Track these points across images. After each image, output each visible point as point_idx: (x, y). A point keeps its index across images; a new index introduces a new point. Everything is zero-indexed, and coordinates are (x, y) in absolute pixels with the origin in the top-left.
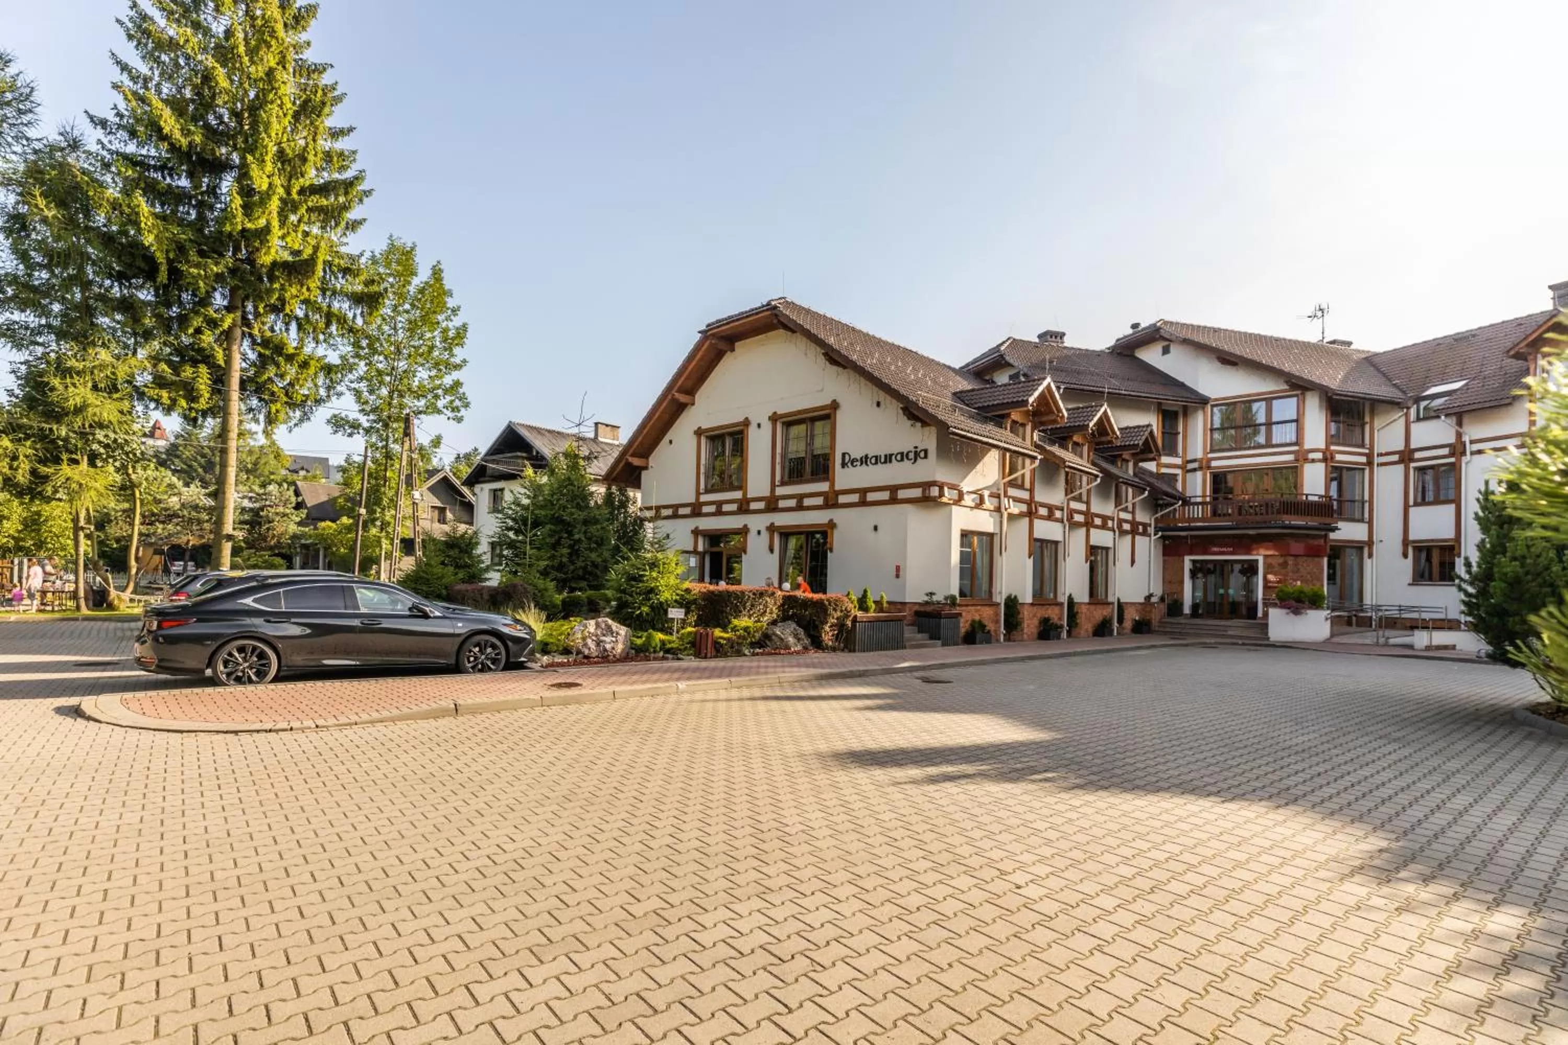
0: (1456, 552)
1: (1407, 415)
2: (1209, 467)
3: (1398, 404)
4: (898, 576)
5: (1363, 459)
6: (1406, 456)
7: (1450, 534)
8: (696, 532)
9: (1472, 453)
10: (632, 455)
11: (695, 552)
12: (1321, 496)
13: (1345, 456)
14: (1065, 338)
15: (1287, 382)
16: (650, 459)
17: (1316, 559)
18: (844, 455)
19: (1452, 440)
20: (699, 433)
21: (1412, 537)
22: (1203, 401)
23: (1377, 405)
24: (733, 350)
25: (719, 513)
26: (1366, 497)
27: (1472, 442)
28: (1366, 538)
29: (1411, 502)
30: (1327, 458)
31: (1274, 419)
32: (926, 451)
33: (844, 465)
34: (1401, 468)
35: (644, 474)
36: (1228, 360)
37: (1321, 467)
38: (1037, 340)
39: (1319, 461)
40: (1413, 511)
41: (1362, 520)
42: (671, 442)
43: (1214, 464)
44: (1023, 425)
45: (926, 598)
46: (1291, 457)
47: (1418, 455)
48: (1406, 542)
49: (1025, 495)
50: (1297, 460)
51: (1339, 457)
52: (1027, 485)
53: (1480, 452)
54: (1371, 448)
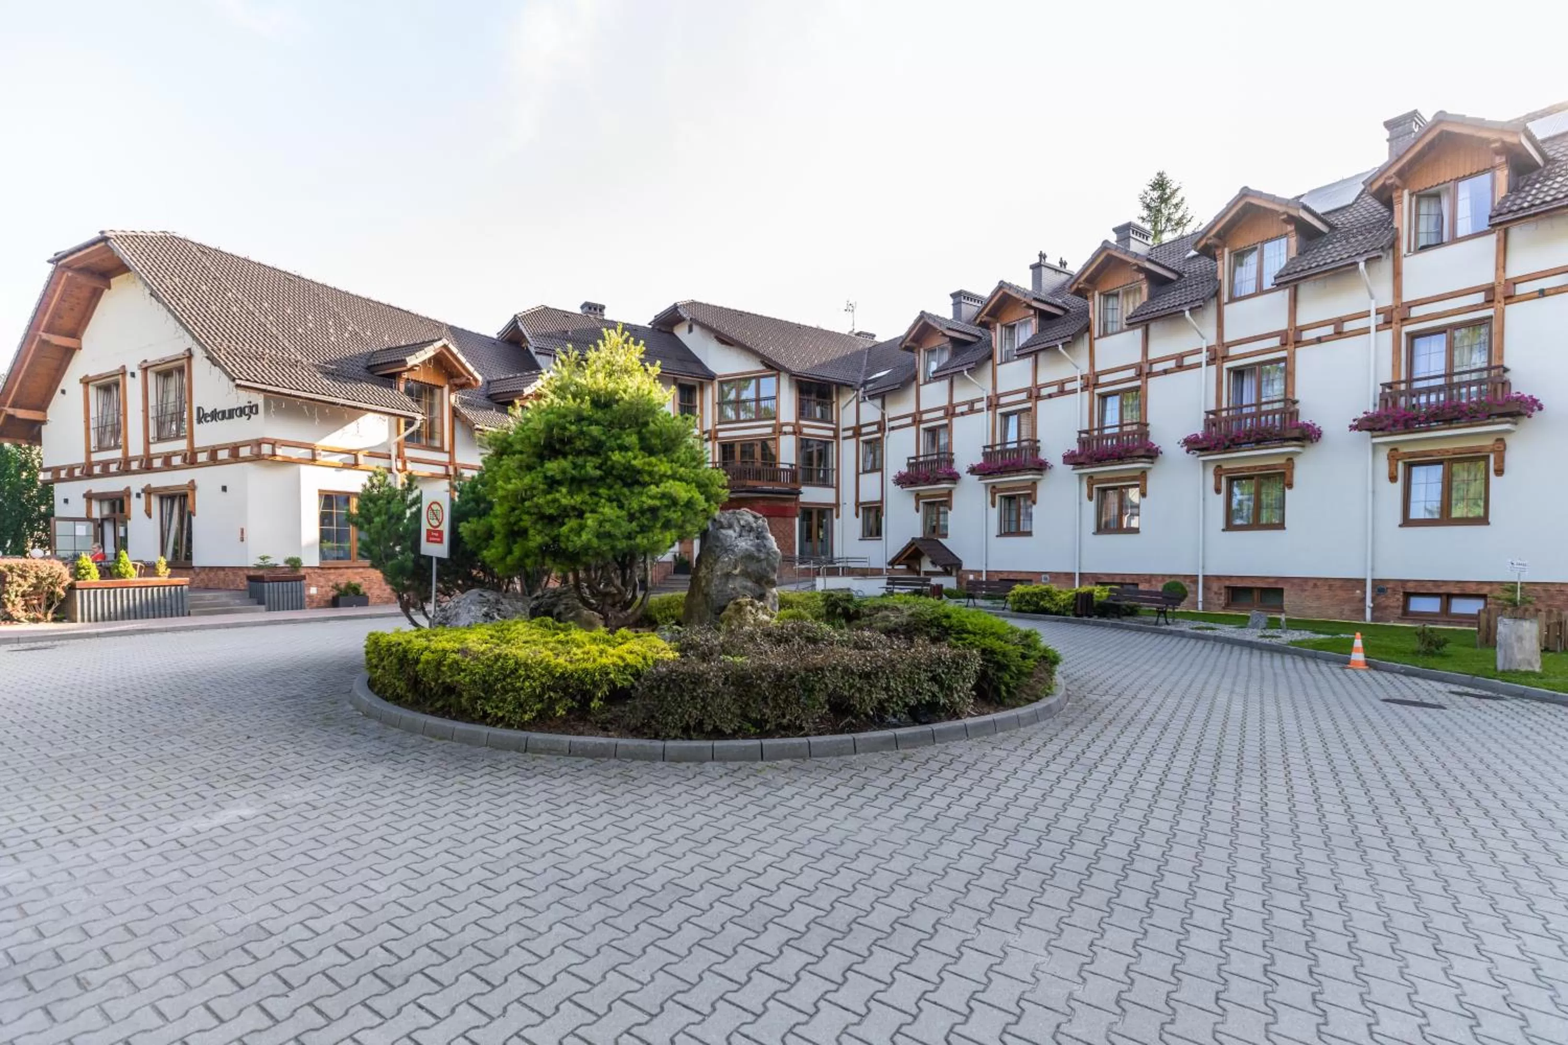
0: (882, 512)
1: (857, 396)
2: (716, 438)
3: (850, 386)
4: (242, 540)
5: (831, 433)
6: (857, 431)
7: (878, 497)
8: (89, 497)
9: (889, 429)
10: (13, 406)
11: (89, 519)
12: (791, 465)
13: (813, 430)
14: (606, 311)
15: (762, 362)
16: (48, 411)
17: (788, 520)
18: (199, 409)
19: (879, 419)
20: (86, 381)
21: (861, 500)
22: (711, 377)
23: (843, 386)
24: (109, 288)
25: (106, 473)
26: (834, 466)
27: (890, 420)
28: (833, 501)
29: (861, 470)
30: (797, 432)
31: (762, 395)
32: (257, 406)
33: (199, 421)
34: (854, 441)
35: (44, 429)
36: (725, 340)
37: (792, 439)
38: (579, 311)
39: (790, 433)
40: (861, 477)
41: (832, 487)
42: (63, 392)
43: (721, 434)
44: (441, 388)
45: (259, 562)
46: (769, 430)
47: (863, 431)
48: (858, 504)
49: (445, 458)
50: (774, 432)
51: (805, 430)
52: (447, 448)
53: (893, 428)
54: (838, 424)
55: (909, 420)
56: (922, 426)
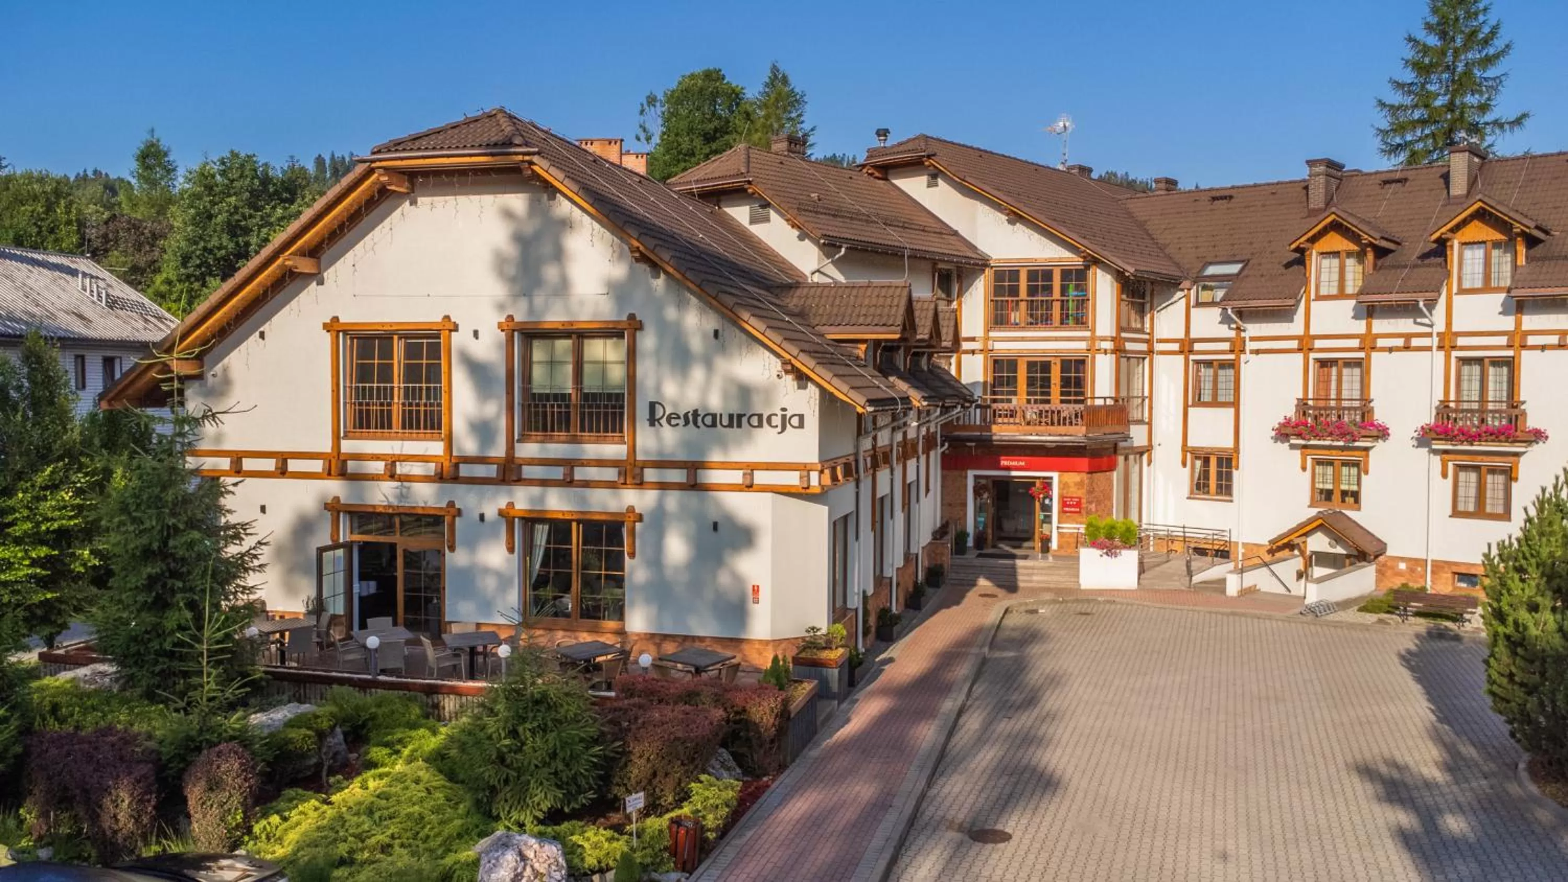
0: (1234, 463)
1: (1187, 297)
2: (990, 350)
3: (1179, 284)
5: (1143, 347)
6: (1186, 346)
7: (1229, 443)
9: (1252, 352)
13: (1132, 344)
18: (652, 405)
19: (1230, 334)
21: (1190, 443)
22: (980, 264)
24: (410, 192)
26: (1146, 394)
27: (1251, 339)
28: (1145, 443)
29: (1190, 403)
30: (1119, 348)
32: (801, 417)
33: (653, 421)
34: (1181, 359)
37: (1112, 358)
39: (1111, 351)
40: (1191, 410)
41: (1143, 421)
42: (261, 335)
43: (995, 346)
46: (1083, 345)
47: (1197, 346)
48: (1185, 448)
49: (871, 442)
50: (1087, 350)
53: (1257, 352)
54: (1151, 334)
55: (1294, 344)
56: (1312, 356)
